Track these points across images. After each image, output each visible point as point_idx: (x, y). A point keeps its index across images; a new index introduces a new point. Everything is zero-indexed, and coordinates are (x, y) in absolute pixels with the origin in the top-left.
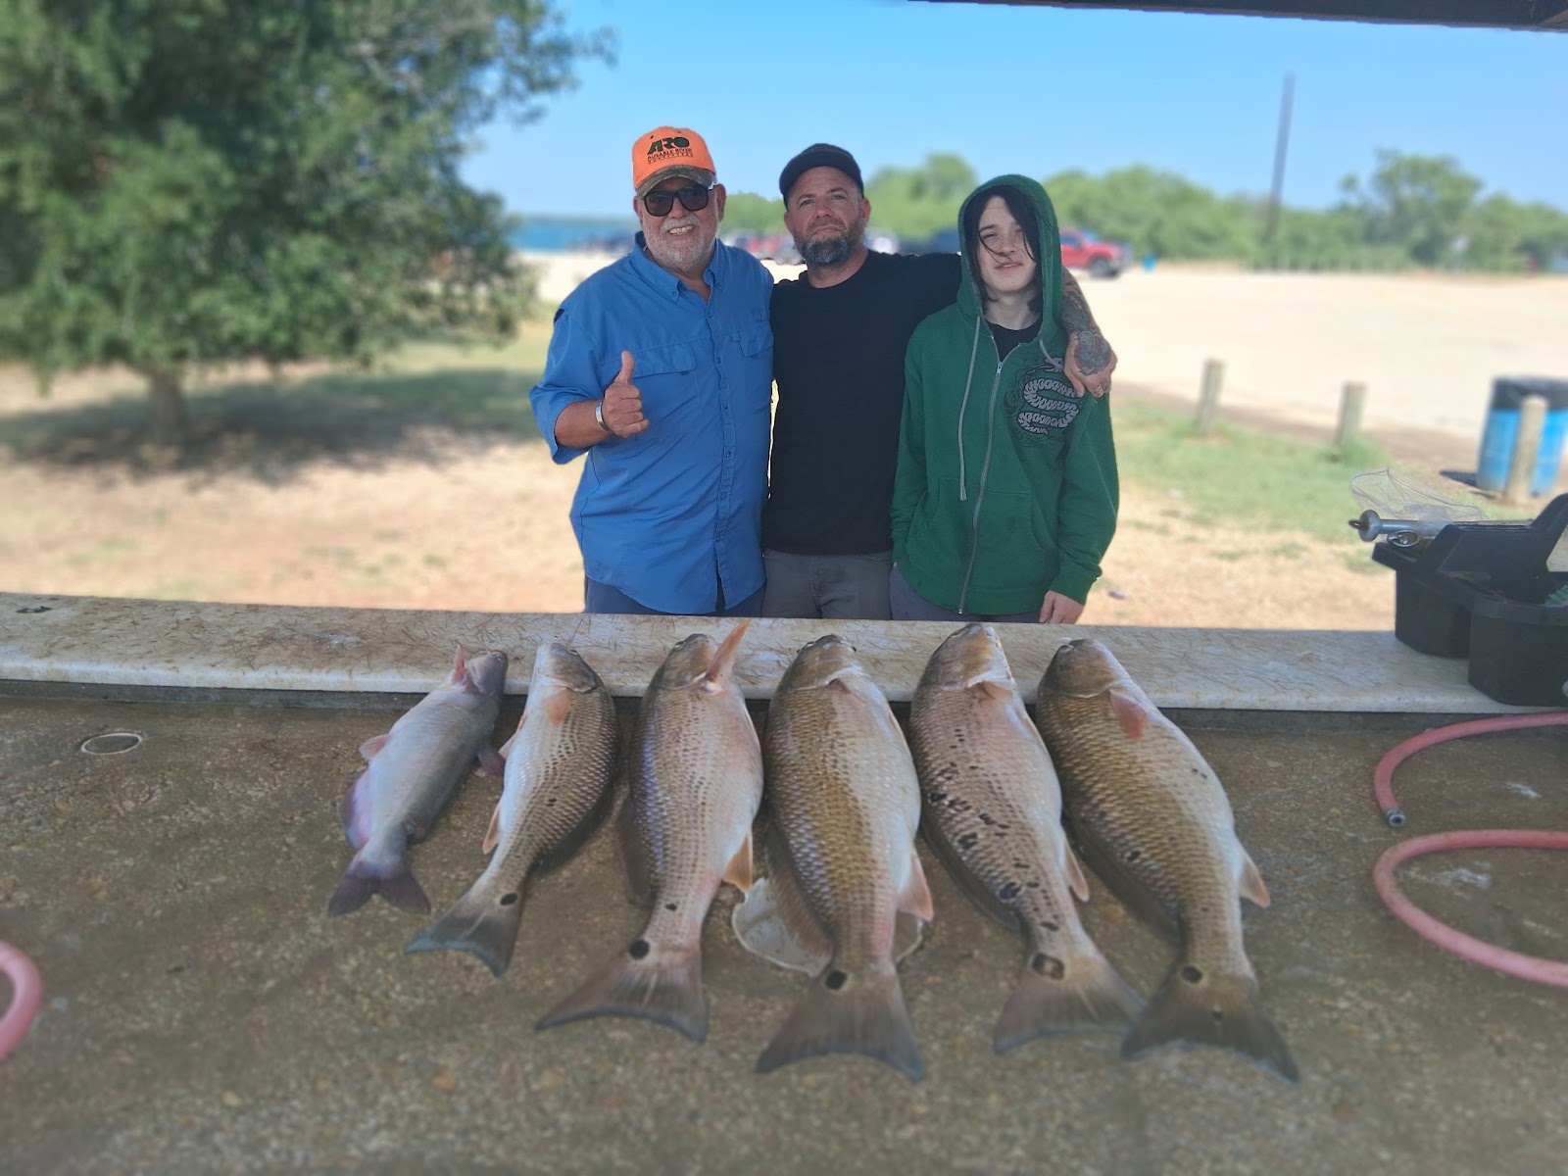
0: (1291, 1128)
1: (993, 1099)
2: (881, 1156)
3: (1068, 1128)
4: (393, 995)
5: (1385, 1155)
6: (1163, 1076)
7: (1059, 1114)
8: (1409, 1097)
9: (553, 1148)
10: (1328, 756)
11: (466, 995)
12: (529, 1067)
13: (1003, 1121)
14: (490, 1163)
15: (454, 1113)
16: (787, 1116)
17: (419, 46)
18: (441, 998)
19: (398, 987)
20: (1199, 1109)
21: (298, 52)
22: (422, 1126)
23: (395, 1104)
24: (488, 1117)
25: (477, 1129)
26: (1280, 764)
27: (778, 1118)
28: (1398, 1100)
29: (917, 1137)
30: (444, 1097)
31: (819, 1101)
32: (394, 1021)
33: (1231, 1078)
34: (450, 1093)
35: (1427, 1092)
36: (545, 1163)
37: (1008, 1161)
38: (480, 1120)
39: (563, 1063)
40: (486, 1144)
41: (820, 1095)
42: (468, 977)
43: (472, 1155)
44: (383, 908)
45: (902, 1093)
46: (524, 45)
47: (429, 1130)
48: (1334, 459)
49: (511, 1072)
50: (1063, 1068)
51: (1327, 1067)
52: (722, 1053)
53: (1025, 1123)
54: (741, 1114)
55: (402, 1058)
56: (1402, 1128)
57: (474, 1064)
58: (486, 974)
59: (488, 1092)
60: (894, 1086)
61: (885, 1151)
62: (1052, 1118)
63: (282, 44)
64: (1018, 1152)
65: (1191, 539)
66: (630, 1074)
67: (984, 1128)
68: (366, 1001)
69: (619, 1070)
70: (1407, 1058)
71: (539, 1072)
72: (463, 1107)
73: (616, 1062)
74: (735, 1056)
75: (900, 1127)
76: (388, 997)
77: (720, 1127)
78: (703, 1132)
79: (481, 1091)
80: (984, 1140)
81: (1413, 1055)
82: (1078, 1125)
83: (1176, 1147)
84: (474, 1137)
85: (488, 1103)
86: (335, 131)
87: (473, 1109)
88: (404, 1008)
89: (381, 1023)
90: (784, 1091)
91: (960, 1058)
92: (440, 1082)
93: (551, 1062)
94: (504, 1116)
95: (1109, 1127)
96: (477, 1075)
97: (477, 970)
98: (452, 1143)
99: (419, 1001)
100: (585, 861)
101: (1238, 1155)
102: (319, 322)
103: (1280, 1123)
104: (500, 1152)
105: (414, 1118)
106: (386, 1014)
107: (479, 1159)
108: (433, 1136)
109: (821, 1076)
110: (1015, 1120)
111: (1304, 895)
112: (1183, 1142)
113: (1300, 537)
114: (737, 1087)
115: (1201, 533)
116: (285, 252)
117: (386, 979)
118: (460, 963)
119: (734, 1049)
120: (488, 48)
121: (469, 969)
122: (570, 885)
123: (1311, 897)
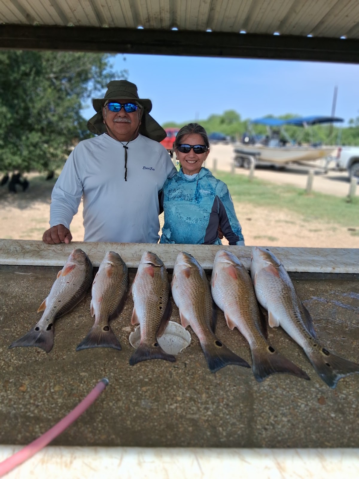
0: (303, 406)
1: (204, 396)
2: (163, 414)
3: (228, 405)
4: (12, 361)
5: (333, 415)
6: (262, 388)
7: (225, 400)
8: (344, 396)
9: (54, 410)
10: (329, 287)
11: (36, 361)
12: (52, 384)
13: (206, 403)
14: (32, 415)
15: (24, 398)
16: (134, 400)
17: (67, 75)
18: (28, 362)
19: (14, 358)
20: (273, 399)
21: (32, 78)
22: (12, 403)
23: (5, 395)
24: (35, 400)
25: (30, 403)
26: (314, 289)
27: (131, 401)
28: (340, 397)
29: (176, 408)
30: (22, 394)
31: (146, 396)
32: (11, 369)
33: (285, 389)
34: (24, 392)
35: (350, 395)
36: (50, 415)
37: (205, 416)
38: (32, 401)
39: (63, 383)
40: (32, 409)
41: (146, 394)
42: (38, 355)
43: (27, 412)
44: (14, 333)
45: (174, 393)
46: (101, 75)
47: (14, 404)
48: (348, 202)
49: (46, 386)
50: (229, 385)
51: (318, 386)
52: (116, 380)
53: (213, 403)
54: (119, 400)
55: (11, 381)
56: (340, 406)
57: (34, 383)
58: (44, 354)
59: (36, 392)
60: (172, 391)
61: (165, 412)
62: (223, 402)
63: (26, 75)
64: (209, 413)
65: (302, 226)
66: (85, 387)
67: (199, 405)
68: (3, 362)
69: (82, 385)
70: (345, 383)
71: (55, 385)
72: (27, 397)
73: (81, 383)
74: (121, 381)
75: (171, 404)
76: (10, 361)
77: (111, 404)
78: (105, 406)
79: (34, 392)
80: (198, 409)
81: (347, 382)
82: (231, 404)
83: (263, 412)
84: (28, 406)
85: (36, 395)
86: (44, 101)
87: (30, 397)
88: (15, 365)
89: (7, 370)
90: (135, 392)
91: (195, 382)
92: (22, 388)
93: (59, 383)
94: (40, 400)
95: (241, 405)
96: (34, 387)
97: (41, 353)
98: (21, 408)
99: (21, 363)
100: (84, 319)
101: (283, 415)
102: (36, 159)
103: (299, 404)
104: (36, 411)
105: (10, 400)
106: (9, 366)
107: (29, 414)
108: (15, 406)
109: (148, 388)
110: (210, 402)
111: (316, 330)
112: (265, 410)
113: (336, 225)
114: (119, 391)
115: (306, 224)
116: (28, 138)
117: (11, 355)
118: (36, 350)
119: (121, 379)
120: (90, 76)
121: (39, 352)
122: (77, 326)
123: (319, 331)
